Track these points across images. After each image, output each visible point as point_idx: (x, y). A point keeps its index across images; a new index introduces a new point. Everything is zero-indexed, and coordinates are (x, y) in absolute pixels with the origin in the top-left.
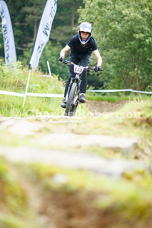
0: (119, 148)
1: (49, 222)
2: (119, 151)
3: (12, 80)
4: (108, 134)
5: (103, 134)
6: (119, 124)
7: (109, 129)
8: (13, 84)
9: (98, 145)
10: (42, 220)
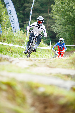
0: (70, 75)
1: (36, 110)
2: (70, 76)
3: (18, 40)
4: (65, 68)
5: (63, 68)
6: (71, 63)
7: (65, 65)
8: (19, 42)
9: (60, 73)
10: (33, 109)
